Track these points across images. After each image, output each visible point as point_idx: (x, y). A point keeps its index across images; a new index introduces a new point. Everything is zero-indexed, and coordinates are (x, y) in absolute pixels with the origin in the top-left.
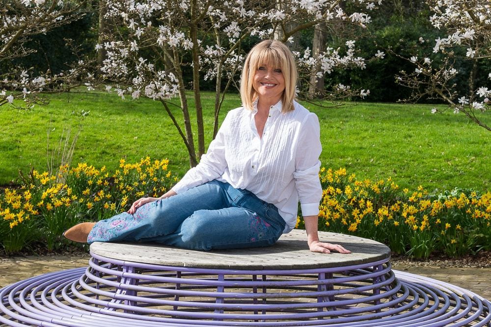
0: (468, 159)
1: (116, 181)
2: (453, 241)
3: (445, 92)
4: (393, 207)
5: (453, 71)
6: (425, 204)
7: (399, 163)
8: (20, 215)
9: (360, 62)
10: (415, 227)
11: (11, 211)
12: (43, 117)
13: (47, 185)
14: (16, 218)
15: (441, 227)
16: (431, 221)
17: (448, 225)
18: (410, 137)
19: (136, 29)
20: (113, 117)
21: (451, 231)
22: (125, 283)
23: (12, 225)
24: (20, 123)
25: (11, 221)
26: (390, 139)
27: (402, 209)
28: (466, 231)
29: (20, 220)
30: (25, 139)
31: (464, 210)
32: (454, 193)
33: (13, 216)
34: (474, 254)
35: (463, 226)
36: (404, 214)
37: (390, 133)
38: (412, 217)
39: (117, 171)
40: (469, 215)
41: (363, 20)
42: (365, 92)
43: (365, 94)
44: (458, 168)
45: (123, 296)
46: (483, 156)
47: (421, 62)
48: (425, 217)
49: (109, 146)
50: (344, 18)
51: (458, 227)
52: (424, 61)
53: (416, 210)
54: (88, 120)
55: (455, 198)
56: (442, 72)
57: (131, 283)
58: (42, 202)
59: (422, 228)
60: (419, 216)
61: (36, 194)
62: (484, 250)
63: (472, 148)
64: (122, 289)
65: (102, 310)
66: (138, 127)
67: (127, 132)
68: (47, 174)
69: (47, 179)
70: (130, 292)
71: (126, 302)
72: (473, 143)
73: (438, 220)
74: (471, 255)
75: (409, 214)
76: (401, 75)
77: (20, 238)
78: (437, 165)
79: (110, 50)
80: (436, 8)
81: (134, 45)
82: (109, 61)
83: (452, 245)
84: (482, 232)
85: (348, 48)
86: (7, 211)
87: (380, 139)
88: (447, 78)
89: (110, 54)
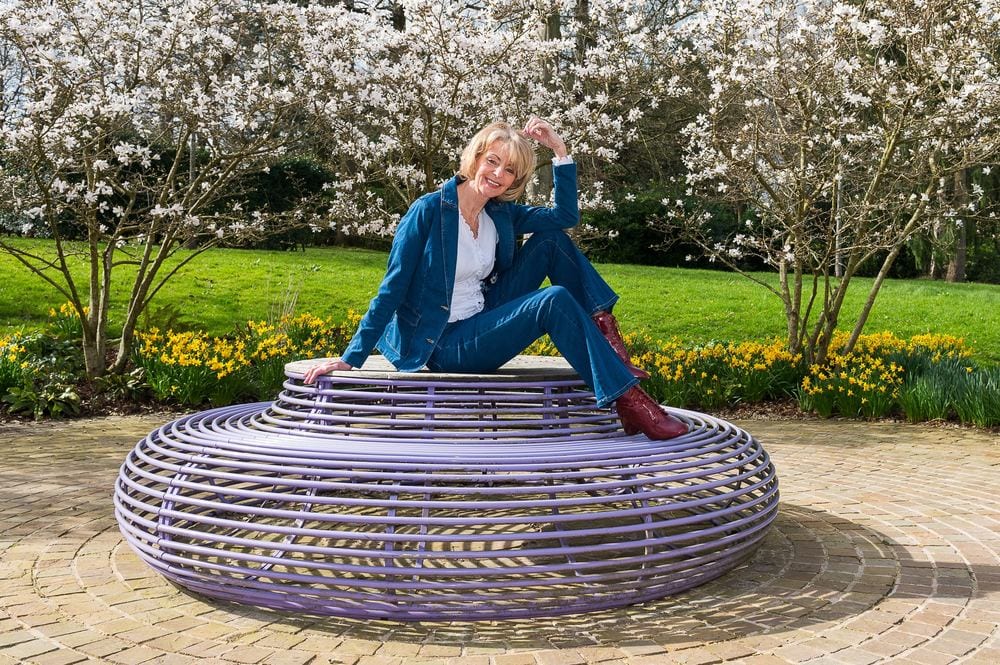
0: (726, 314)
1: (343, 332)
2: (709, 392)
3: (699, 238)
4: (644, 357)
5: (708, 215)
6: (679, 354)
7: (654, 318)
8: (229, 364)
9: (609, 205)
10: (669, 377)
11: (219, 361)
12: (269, 272)
13: (266, 336)
14: (225, 368)
15: (696, 377)
16: (685, 371)
17: (704, 374)
18: (667, 293)
19: (363, 159)
20: (348, 273)
21: (707, 382)
22: (321, 400)
23: (220, 375)
24: (242, 278)
25: (218, 371)
26: (646, 295)
27: (654, 359)
28: (723, 382)
29: (230, 370)
30: (246, 292)
31: (720, 359)
32: (710, 344)
33: (221, 365)
34: (732, 405)
35: (720, 377)
36: (657, 364)
37: (645, 289)
38: (665, 367)
39: (345, 323)
40: (726, 364)
41: (609, 155)
42: (614, 233)
43: (613, 236)
44: (716, 323)
45: (319, 415)
46: (742, 311)
47: (672, 203)
48: (679, 367)
49: (340, 302)
50: (590, 152)
51: (715, 377)
52: (676, 203)
53: (669, 360)
54: (318, 275)
55: (709, 348)
56: (696, 218)
57: (328, 401)
58: (256, 353)
59: (676, 378)
60: (673, 366)
61: (251, 346)
62: (742, 401)
63: (731, 303)
64: (318, 408)
65: (292, 431)
66: (373, 282)
67: (361, 287)
68: (264, 323)
69: (265, 329)
70: (327, 411)
71: (322, 422)
72: (732, 298)
73: (693, 370)
74: (728, 407)
75: (662, 364)
76: (652, 219)
77: (229, 390)
78: (694, 320)
79: (340, 190)
80: (689, 148)
81: (361, 177)
82: (338, 202)
83: (708, 396)
84: (740, 382)
85: (595, 189)
86: (215, 359)
87: (634, 295)
88: (701, 223)
89: (338, 194)
